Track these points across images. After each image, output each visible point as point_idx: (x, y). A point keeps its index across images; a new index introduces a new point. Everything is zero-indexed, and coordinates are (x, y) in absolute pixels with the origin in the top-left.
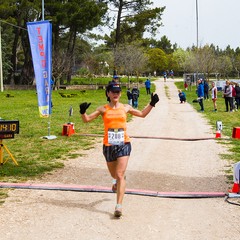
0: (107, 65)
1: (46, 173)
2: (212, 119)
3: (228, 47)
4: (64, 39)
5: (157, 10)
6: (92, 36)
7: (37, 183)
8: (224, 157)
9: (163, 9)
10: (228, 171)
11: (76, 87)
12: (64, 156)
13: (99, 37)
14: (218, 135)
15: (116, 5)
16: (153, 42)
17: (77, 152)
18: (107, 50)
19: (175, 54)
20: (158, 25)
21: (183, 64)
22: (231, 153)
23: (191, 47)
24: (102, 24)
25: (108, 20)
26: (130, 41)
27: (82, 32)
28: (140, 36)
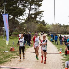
0: (24, 29)
1: (5, 63)
2: (58, 47)
3: (64, 24)
4: (11, 19)
5: (42, 12)
6: (20, 19)
7: (2, 66)
8: (62, 59)
9: (43, 11)
10: (64, 64)
11: (14, 35)
12: (11, 58)
13: (22, 19)
14: (60, 53)
15: (28, 9)
16: (40, 22)
17: (15, 56)
18: (24, 24)
19: (47, 26)
20: (42, 16)
21: (49, 29)
22: (64, 58)
23: (52, 24)
24: (24, 15)
25: (26, 14)
26: (32, 21)
27: (17, 17)
28: (36, 20)
